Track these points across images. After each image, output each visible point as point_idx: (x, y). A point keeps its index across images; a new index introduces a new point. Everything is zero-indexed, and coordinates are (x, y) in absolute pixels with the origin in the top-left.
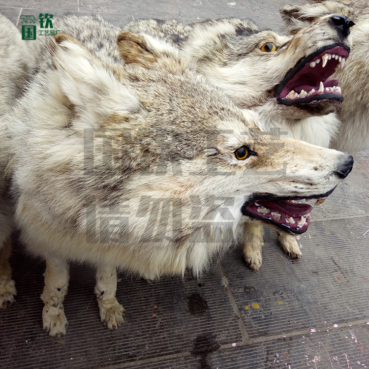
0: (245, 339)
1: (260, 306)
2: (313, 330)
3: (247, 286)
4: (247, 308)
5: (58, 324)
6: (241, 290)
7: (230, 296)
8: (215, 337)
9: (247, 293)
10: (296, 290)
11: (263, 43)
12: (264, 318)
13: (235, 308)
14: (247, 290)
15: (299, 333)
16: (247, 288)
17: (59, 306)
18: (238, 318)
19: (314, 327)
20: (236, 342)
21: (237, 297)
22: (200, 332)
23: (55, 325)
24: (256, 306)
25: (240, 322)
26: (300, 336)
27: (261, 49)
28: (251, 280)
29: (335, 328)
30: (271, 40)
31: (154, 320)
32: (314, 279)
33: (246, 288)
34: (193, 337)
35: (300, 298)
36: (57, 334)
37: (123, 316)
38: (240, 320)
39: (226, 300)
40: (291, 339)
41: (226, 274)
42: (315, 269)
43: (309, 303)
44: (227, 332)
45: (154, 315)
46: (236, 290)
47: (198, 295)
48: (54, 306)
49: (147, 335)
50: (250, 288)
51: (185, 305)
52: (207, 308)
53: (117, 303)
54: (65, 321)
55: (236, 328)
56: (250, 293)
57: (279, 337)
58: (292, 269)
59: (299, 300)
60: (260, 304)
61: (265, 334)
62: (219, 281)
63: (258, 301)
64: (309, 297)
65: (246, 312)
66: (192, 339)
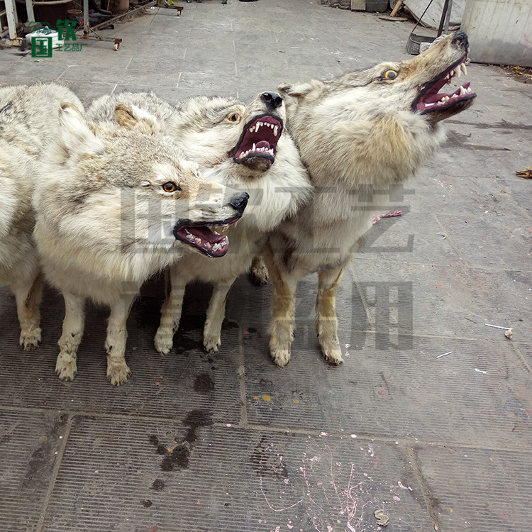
0: (243, 423)
1: (272, 399)
2: (324, 434)
3: (265, 379)
4: (256, 398)
5: (68, 369)
6: (256, 381)
7: (242, 383)
8: (212, 414)
9: (262, 385)
10: (320, 394)
11: (232, 114)
12: (271, 410)
13: (243, 396)
14: (264, 383)
15: (306, 432)
16: (264, 381)
17: (72, 354)
18: (243, 404)
19: (326, 431)
20: (232, 423)
21: (249, 386)
22: (198, 407)
23: (65, 369)
24: (268, 398)
25: (243, 409)
26: (305, 435)
27: (229, 119)
28: (271, 375)
29: (352, 438)
30: (238, 112)
31: (157, 388)
32: (348, 389)
33: (262, 380)
34: (189, 410)
35: (322, 402)
36: (65, 378)
37: (127, 376)
38: (245, 407)
39: (236, 386)
40: (294, 435)
41: (246, 364)
42: (353, 379)
43: (331, 409)
44: (225, 413)
45: (158, 384)
46: (250, 380)
47: (208, 376)
48: (67, 352)
49: (146, 398)
50: (266, 382)
51: (191, 381)
52: (213, 389)
53: (124, 363)
54: (75, 369)
55: (238, 411)
56: (265, 386)
57: (281, 430)
58: (325, 374)
59: (320, 404)
60: (272, 398)
61: (267, 424)
62: (235, 368)
63: (271, 395)
64: (334, 404)
65: (253, 401)
66: (188, 411)
